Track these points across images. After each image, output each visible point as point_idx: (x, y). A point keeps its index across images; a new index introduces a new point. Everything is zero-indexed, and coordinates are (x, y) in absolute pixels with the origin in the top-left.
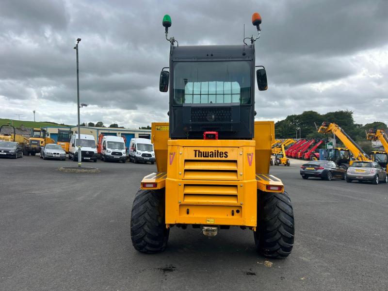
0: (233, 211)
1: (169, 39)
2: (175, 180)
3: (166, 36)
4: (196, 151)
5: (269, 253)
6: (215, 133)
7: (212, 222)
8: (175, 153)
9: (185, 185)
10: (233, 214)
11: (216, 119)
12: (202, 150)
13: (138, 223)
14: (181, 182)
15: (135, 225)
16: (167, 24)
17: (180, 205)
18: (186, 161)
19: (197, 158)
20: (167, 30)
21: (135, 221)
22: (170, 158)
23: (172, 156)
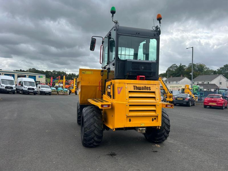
0: (153, 119)
1: (114, 21)
2: (124, 103)
3: (113, 19)
4: (134, 86)
5: (158, 140)
6: (144, 76)
7: (143, 125)
8: (122, 87)
9: (130, 105)
10: (153, 120)
11: (144, 69)
12: (138, 86)
13: (91, 129)
14: (127, 104)
15: (88, 131)
16: (113, 12)
17: (127, 117)
18: (129, 92)
19: (135, 90)
20: (113, 15)
21: (88, 128)
22: (118, 90)
23: (120, 89)
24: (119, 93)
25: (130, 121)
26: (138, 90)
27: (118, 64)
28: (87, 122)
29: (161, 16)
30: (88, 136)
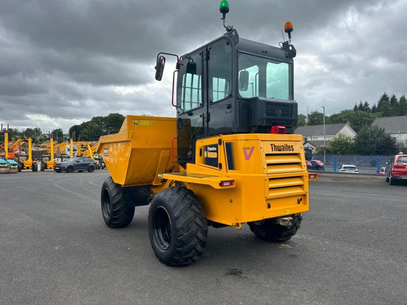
0: (298, 200)
1: (226, 26)
3: (224, 22)
4: (272, 145)
6: (284, 127)
7: (288, 213)
8: (253, 148)
9: (270, 179)
10: (299, 203)
11: (283, 115)
12: (276, 144)
13: (191, 230)
15: (186, 234)
16: (224, 10)
17: (266, 200)
18: (267, 155)
19: (274, 152)
20: (224, 16)
21: (186, 229)
22: (245, 152)
23: (248, 151)
24: (248, 158)
25: (269, 206)
26: (279, 151)
27: (239, 105)
28: (181, 217)
29: (291, 25)
30: (187, 244)
